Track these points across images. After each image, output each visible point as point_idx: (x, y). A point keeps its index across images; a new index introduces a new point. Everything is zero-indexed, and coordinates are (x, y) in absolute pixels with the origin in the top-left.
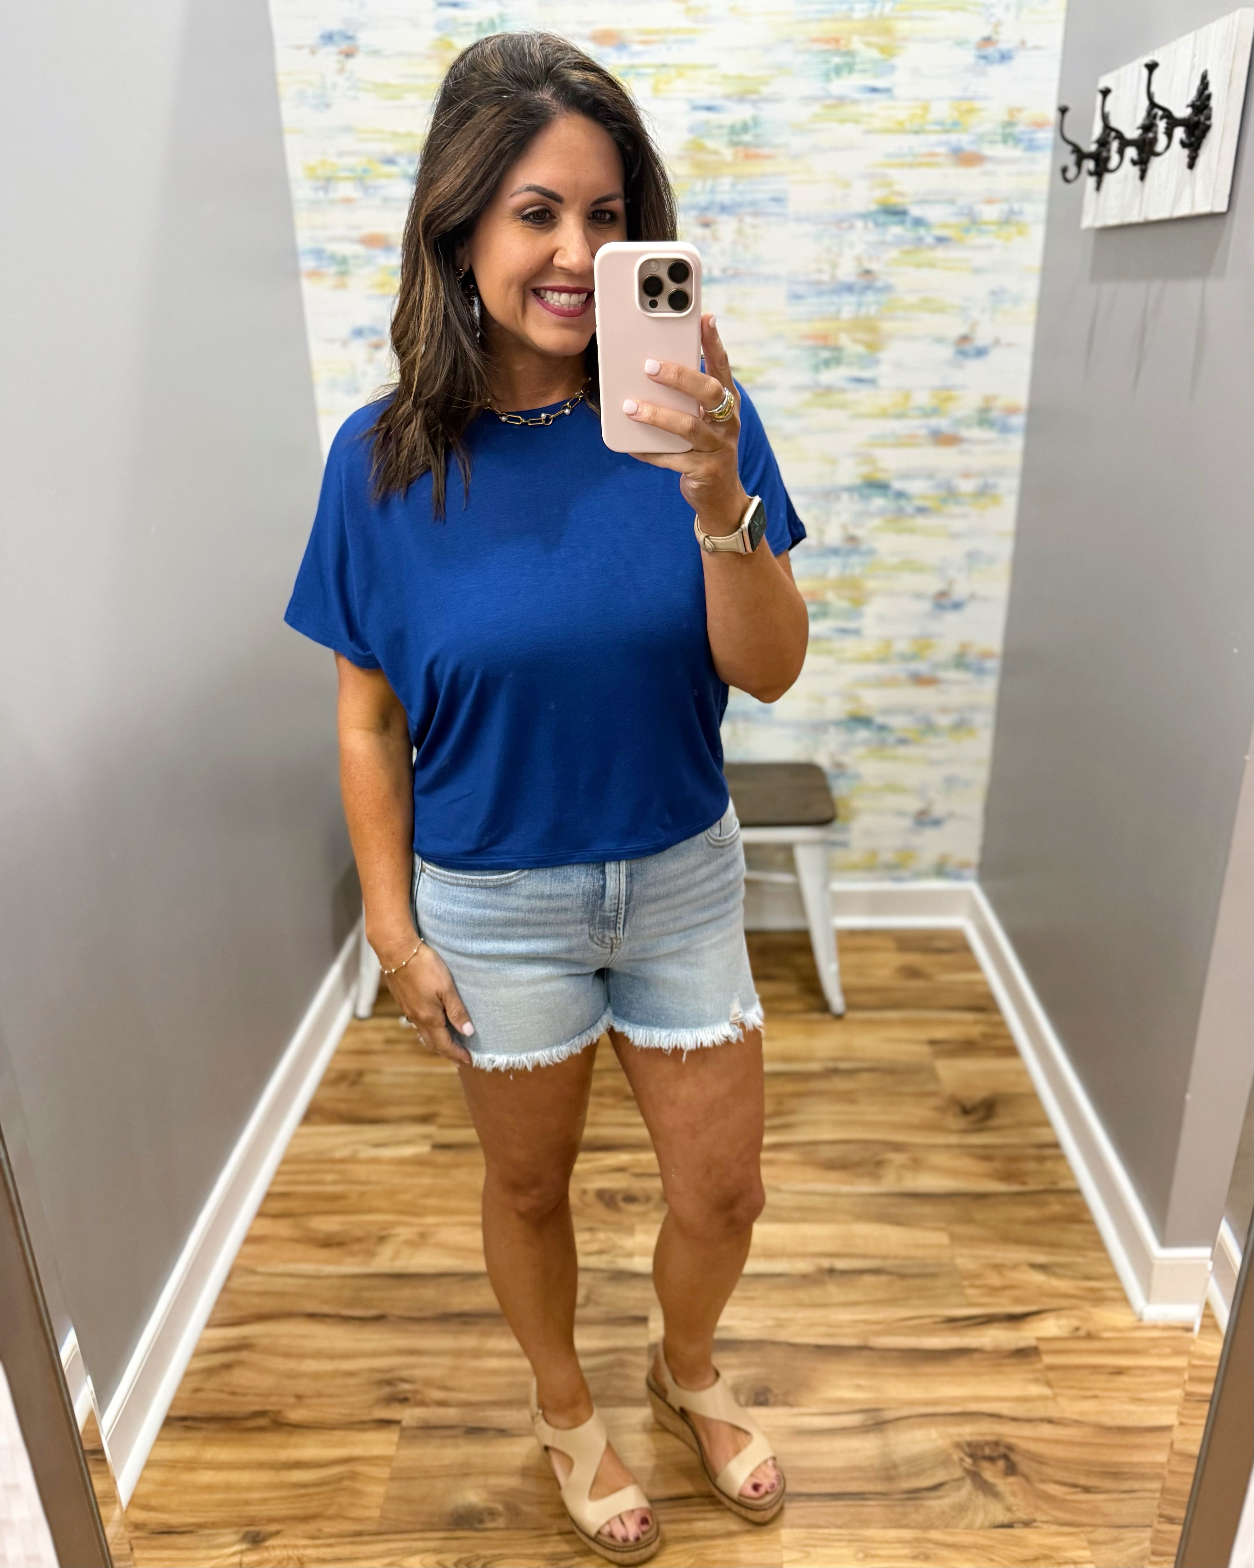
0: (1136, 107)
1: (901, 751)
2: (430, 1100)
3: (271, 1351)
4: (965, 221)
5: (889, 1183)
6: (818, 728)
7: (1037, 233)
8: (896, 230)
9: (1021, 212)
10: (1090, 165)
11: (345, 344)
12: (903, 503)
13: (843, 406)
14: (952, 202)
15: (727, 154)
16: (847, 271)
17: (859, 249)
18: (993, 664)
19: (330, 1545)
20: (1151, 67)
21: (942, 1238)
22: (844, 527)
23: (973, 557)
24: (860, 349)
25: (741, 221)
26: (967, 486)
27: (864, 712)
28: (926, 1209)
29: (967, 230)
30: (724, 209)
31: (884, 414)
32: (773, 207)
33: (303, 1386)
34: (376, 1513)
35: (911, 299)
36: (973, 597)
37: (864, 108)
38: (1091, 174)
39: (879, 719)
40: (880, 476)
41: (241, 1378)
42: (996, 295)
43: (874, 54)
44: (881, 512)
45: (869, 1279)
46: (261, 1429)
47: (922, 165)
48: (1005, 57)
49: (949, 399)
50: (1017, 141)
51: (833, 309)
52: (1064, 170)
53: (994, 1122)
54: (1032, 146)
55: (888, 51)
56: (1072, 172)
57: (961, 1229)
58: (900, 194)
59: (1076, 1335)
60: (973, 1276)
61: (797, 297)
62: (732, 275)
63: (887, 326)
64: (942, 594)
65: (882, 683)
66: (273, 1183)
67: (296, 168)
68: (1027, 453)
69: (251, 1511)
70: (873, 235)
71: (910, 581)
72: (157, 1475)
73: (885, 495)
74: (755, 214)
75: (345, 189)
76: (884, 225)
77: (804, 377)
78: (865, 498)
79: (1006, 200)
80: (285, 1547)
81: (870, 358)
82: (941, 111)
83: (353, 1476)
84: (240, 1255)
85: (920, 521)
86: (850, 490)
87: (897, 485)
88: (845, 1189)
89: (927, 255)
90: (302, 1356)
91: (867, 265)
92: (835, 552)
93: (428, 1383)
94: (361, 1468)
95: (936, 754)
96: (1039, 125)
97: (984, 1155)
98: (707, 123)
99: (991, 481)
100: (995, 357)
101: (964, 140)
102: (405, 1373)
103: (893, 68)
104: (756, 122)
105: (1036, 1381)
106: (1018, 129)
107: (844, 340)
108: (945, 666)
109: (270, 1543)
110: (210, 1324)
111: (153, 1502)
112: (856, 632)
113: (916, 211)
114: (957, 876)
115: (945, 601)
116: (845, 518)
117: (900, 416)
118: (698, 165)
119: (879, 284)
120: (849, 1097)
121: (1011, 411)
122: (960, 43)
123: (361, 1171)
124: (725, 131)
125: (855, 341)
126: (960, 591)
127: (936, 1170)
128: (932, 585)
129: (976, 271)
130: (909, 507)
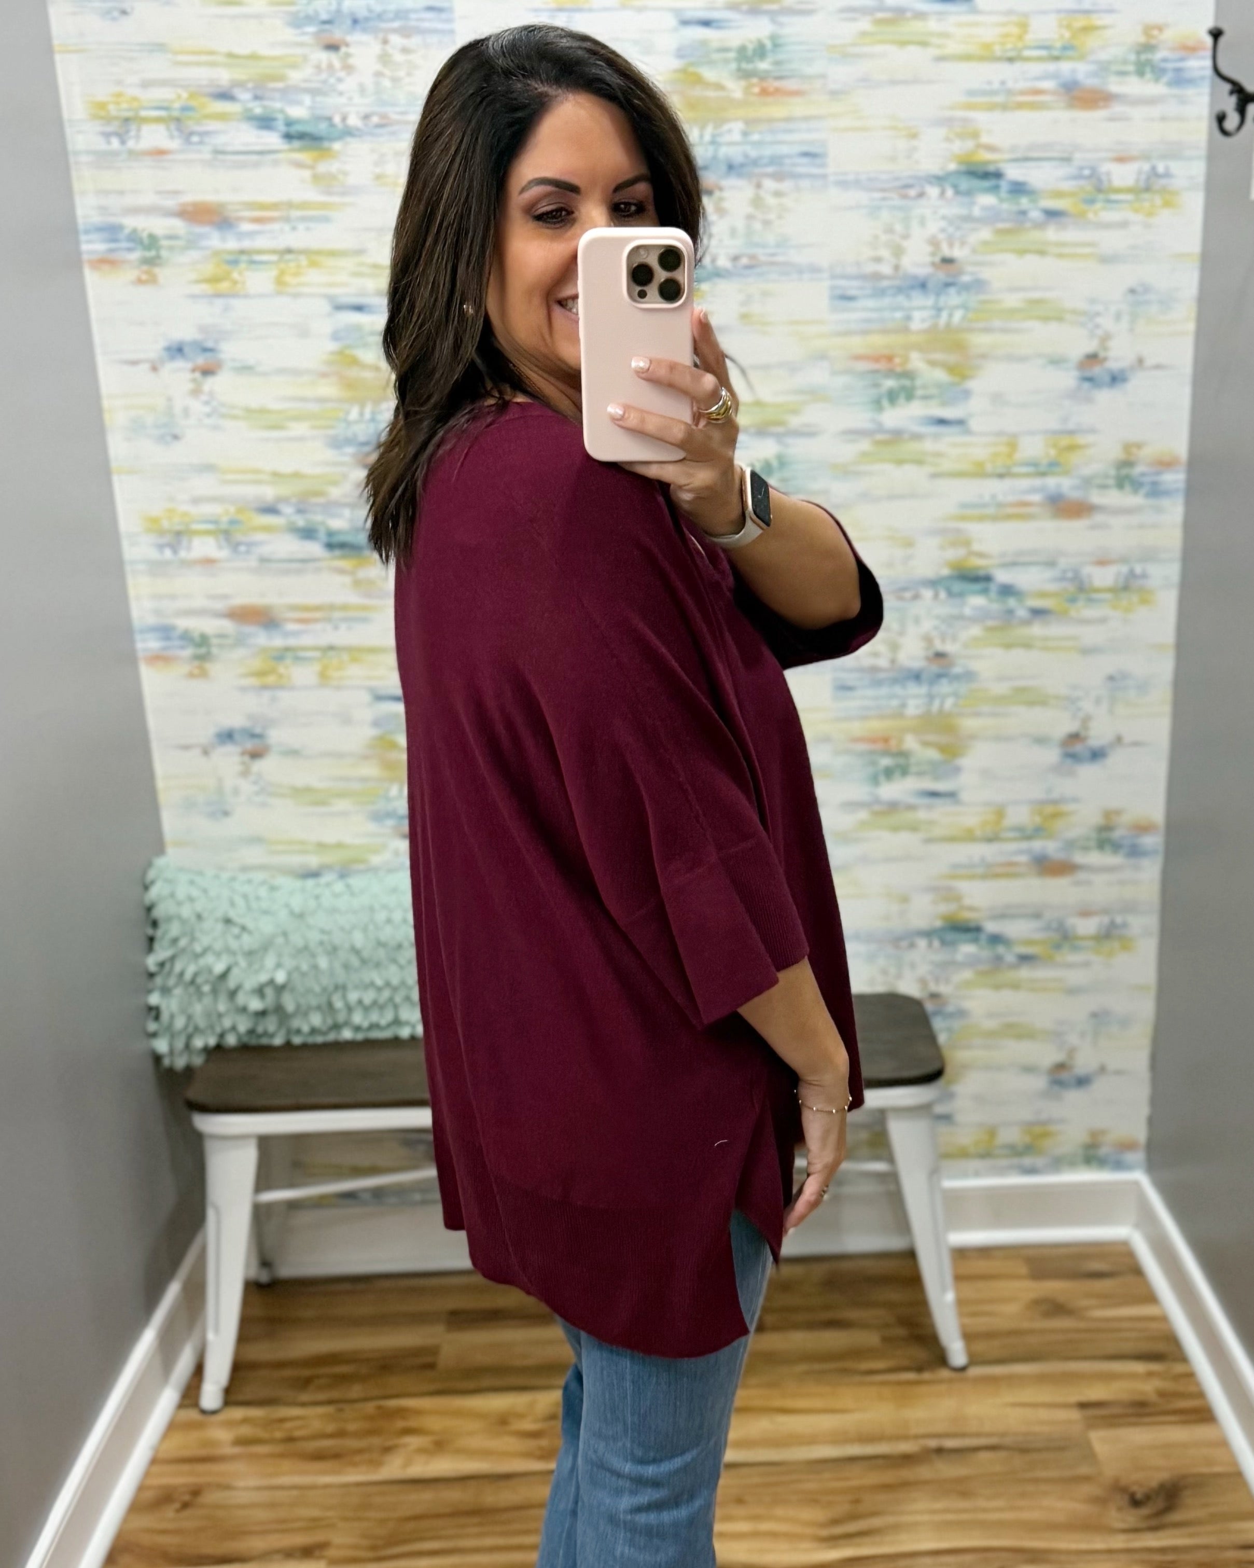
1: (1025, 973)
2: (314, 1524)
4: (1088, 186)
6: (901, 940)
7: (1194, 204)
8: (986, 200)
9: (1167, 175)
11: (156, 367)
12: (1012, 602)
13: (919, 460)
14: (1067, 160)
15: (736, 89)
16: (918, 260)
17: (934, 227)
18: (1153, 841)
22: (929, 639)
23: (1116, 681)
24: (940, 375)
25: (759, 186)
26: (1103, 577)
27: (967, 915)
29: (1092, 201)
30: (731, 167)
31: (979, 472)
32: (804, 167)
35: (1012, 301)
36: (1119, 740)
37: (933, 25)
39: (991, 927)
40: (977, 563)
42: (1137, 294)
44: (980, 617)
47: (1020, 106)
49: (1072, 448)
50: (1158, 72)
51: (899, 315)
52: (1221, 118)
53: (1179, 1516)
54: (1180, 79)
56: (1233, 121)
58: (991, 148)
61: (845, 298)
62: (746, 266)
63: (980, 341)
64: (1075, 737)
65: (992, 872)
67: (74, 105)
70: (955, 209)
71: (1027, 718)
73: (985, 591)
74: (779, 177)
75: (154, 136)
76: (969, 193)
77: (859, 417)
78: (956, 596)
79: (1146, 157)
81: (957, 389)
82: (1046, 29)
85: (1037, 630)
86: (933, 583)
87: (1002, 577)
89: (1034, 237)
91: (946, 252)
92: (917, 677)
95: (1075, 977)
96: (1190, 50)
98: (704, 43)
99: (1138, 569)
100: (1139, 384)
101: (1080, 70)
104: (777, 42)
106: (1158, 56)
107: (916, 362)
108: (1084, 845)
112: (952, 796)
113: (1014, 173)
114: (1116, 1161)
115: (1078, 748)
116: (927, 625)
117: (1003, 474)
118: (693, 104)
119: (966, 278)
121: (1166, 464)
124: (732, 55)
125: (933, 364)
126: (1100, 732)
128: (1060, 723)
129: (1107, 259)
130: (1021, 608)
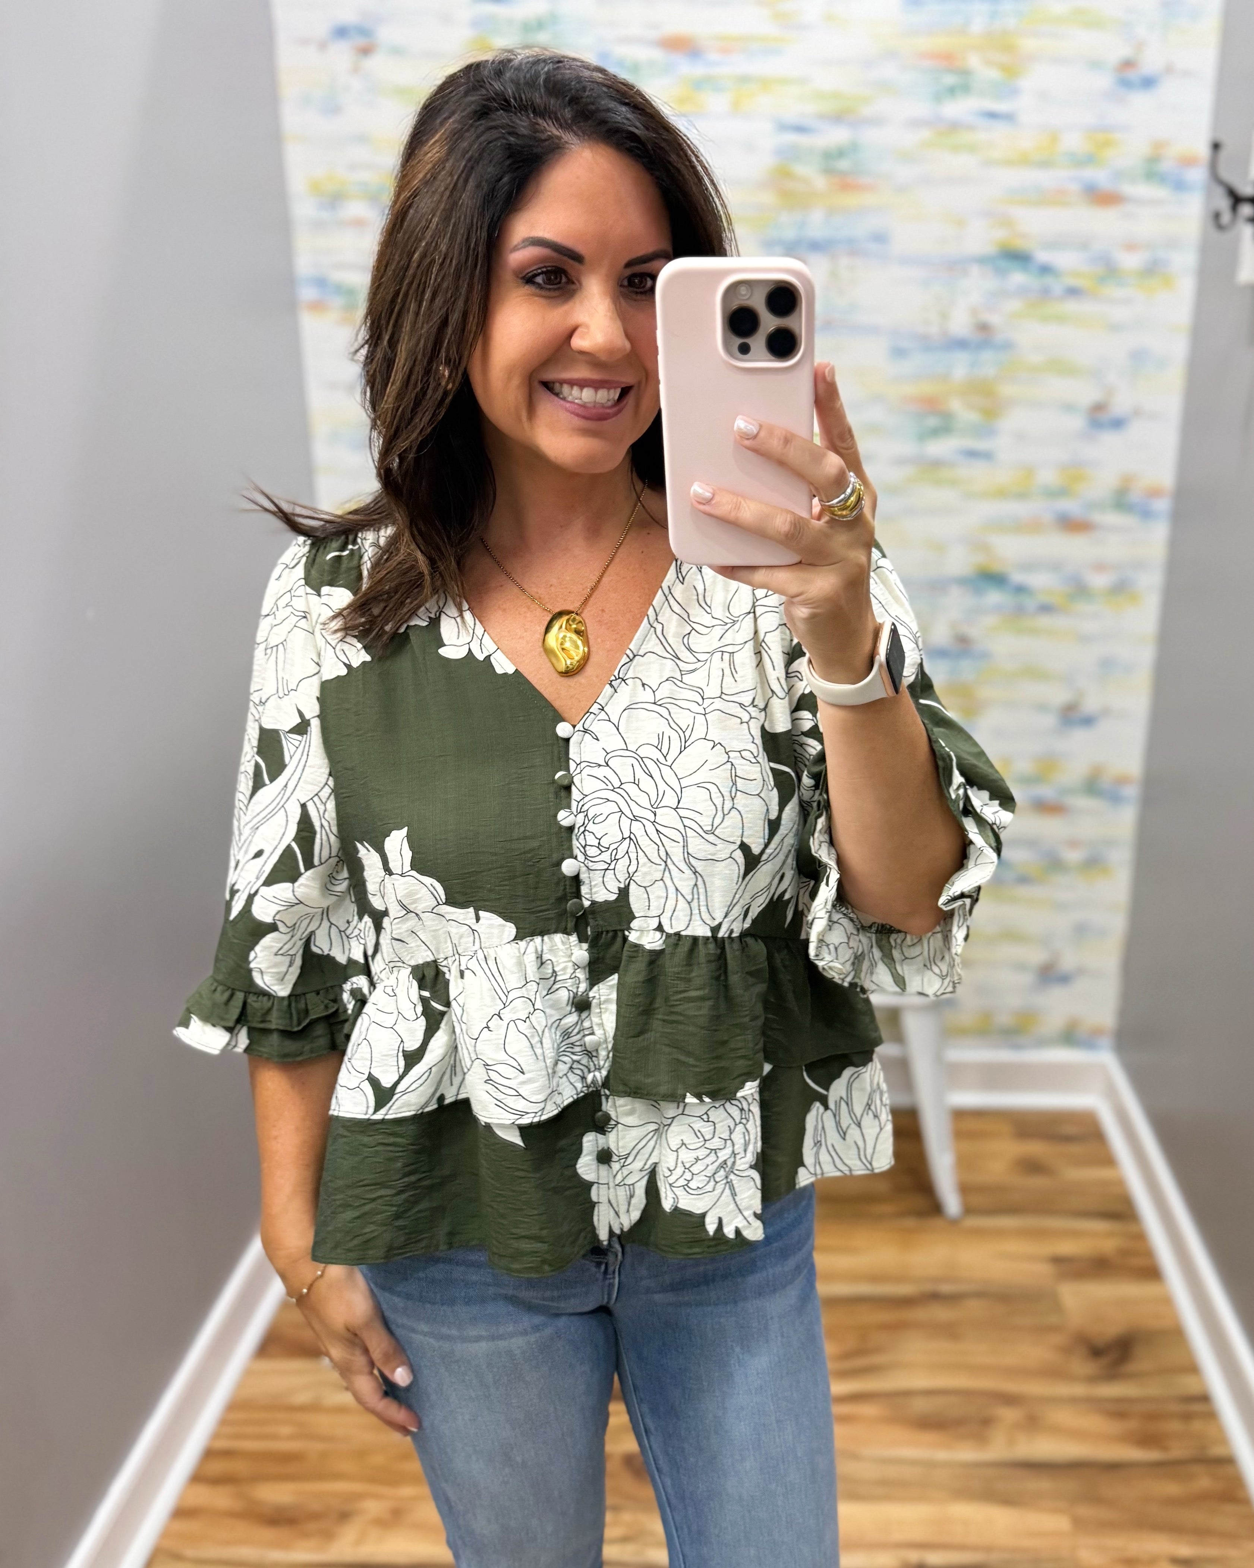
1: (1022, 891)
4: (1101, 269)
5: (997, 1449)
7: (1187, 286)
8: (1018, 278)
9: (1167, 262)
12: (1025, 599)
13: (954, 483)
14: (1085, 247)
15: (820, 183)
16: (960, 324)
17: (975, 298)
18: (1132, 791)
21: (1062, 1523)
22: (953, 625)
23: (1107, 665)
24: (974, 416)
25: (833, 259)
26: (1099, 581)
28: (1043, 1484)
29: (1102, 280)
30: (815, 245)
31: (1002, 494)
32: (873, 247)
35: (1037, 359)
36: (1106, 712)
37: (981, 136)
38: (1248, 221)
40: (996, 567)
42: (1138, 357)
43: (995, 74)
44: (997, 610)
47: (1049, 203)
48: (1148, 83)
49: (1080, 477)
50: (1163, 179)
51: (942, 368)
52: (1217, 215)
53: (1131, 1367)
54: (1180, 186)
55: (1011, 71)
56: (1226, 218)
57: (1085, 1511)
58: (1024, 236)
61: (899, 353)
63: (1007, 390)
64: (1070, 707)
66: (216, 1435)
68: (1174, 544)
70: (992, 283)
71: (1032, 690)
73: (1002, 589)
74: (852, 254)
75: (355, 207)
76: (1005, 271)
77: (908, 448)
78: (978, 592)
79: (1149, 247)
81: (986, 427)
82: (1072, 142)
84: (165, 1533)
85: (1044, 621)
86: (962, 581)
87: (1017, 577)
88: (941, 1455)
89: (1055, 308)
91: (984, 318)
92: (942, 653)
95: (1064, 896)
96: (1188, 162)
97: (1118, 1411)
98: (796, 146)
99: (1129, 575)
100: (1135, 430)
101: (1098, 175)
103: (1015, 91)
104: (854, 147)
106: (1165, 166)
107: (955, 405)
108: (1072, 791)
113: (1042, 256)
115: (1073, 715)
116: (955, 614)
117: (1022, 495)
118: (784, 194)
119: (998, 340)
120: (950, 1331)
121: (1154, 493)
122: (1095, 65)
123: (325, 1423)
124: (818, 156)
125: (969, 407)
126: (1091, 704)
127: (1057, 1430)
128: (1059, 696)
129: (1115, 328)
130: (1030, 603)
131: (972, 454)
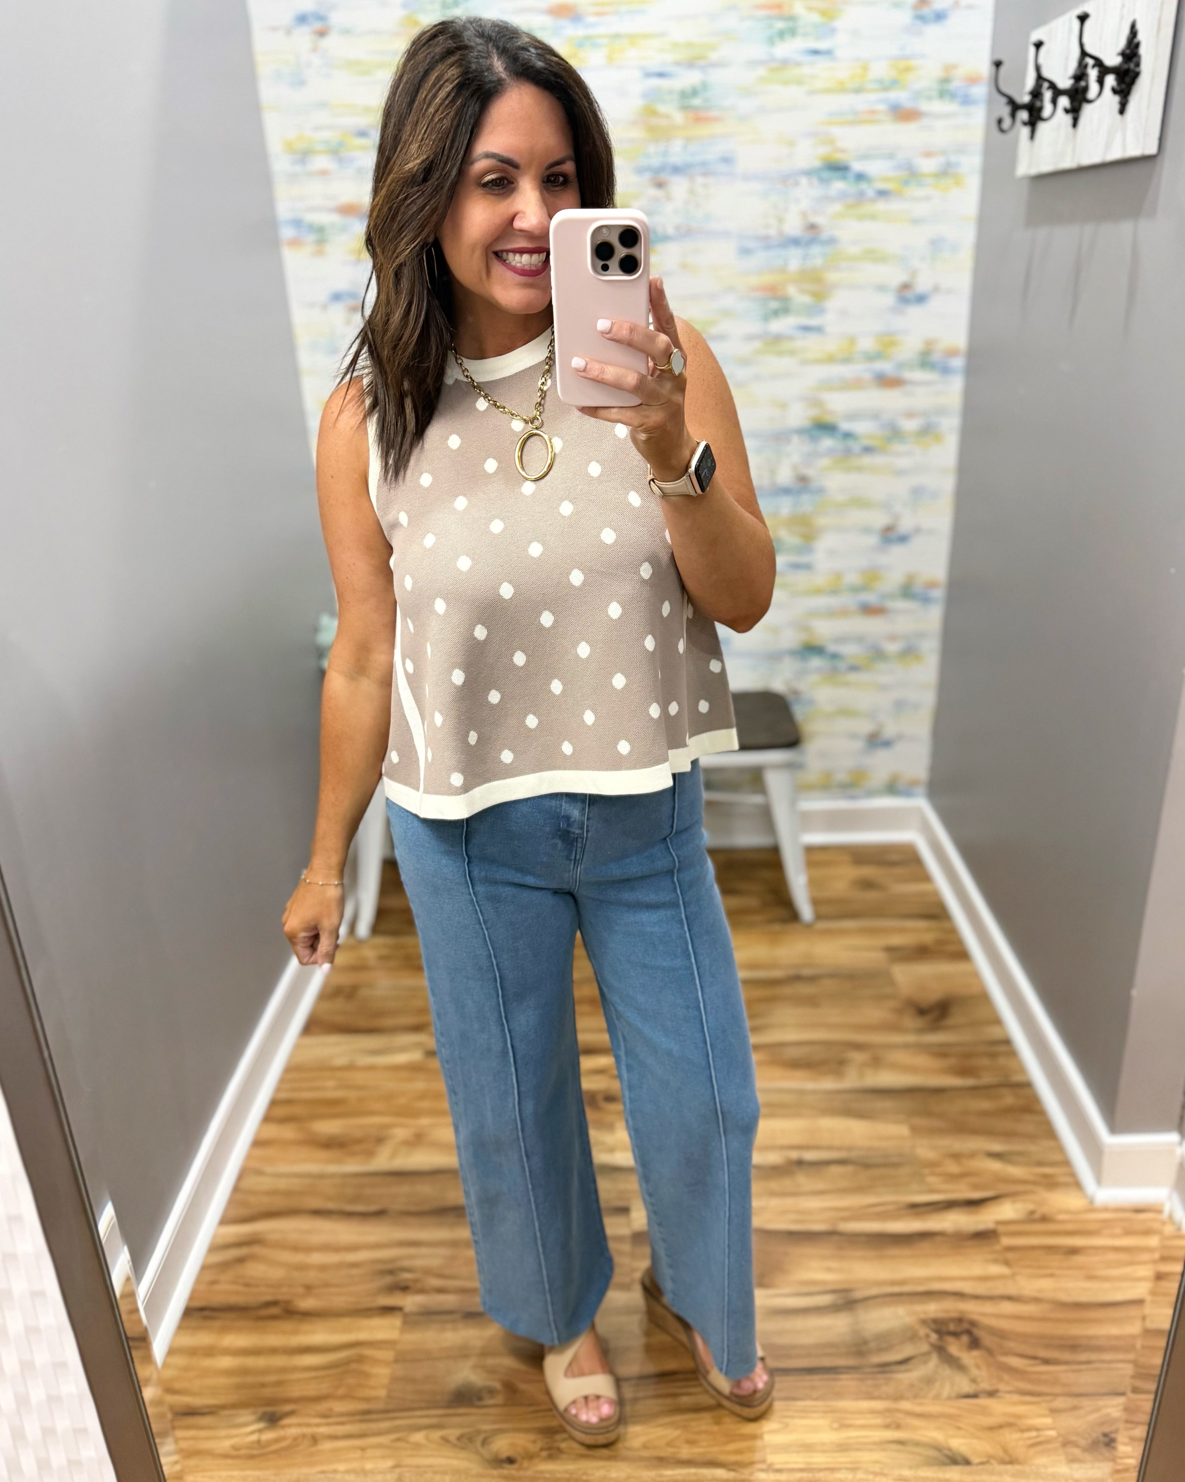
0: (1067, 59)
1: (853, 677)
2: (420, 1011)
3: (282, 1245)
4: (905, 174)
5: (851, 1080)
6: (774, 657)
7: (973, 184)
8: (838, 186)
9: (957, 165)
10: (1024, 115)
11: (324, 307)
12: (851, 443)
13: (792, 353)
14: (891, 156)
15: (678, 117)
16: (793, 226)
17: (804, 204)
18: (939, 593)
19: (342, 1423)
20: (1083, 18)
21: (903, 1130)
22: (795, 467)
23: (917, 492)
24: (807, 299)
25: (693, 181)
26: (910, 425)
27: (817, 642)
28: (887, 1104)
29: (906, 183)
30: (677, 170)
31: (831, 359)
32: (722, 167)
33: (312, 1276)
34: (382, 1393)
35: (855, 250)
36: (918, 530)
37: (806, 70)
38: (1025, 124)
39: (832, 648)
40: (828, 418)
41: (255, 1270)
42: (936, 244)
43: (816, 18)
44: (830, 452)
45: (835, 1169)
46: (274, 1318)
47: (863, 122)
48: (940, 17)
49: (892, 344)
50: (953, 96)
51: (780, 262)
52: (1000, 121)
53: (950, 1021)
54: (967, 101)
55: (829, 14)
56: (1007, 123)
57: (920, 1121)
58: (842, 151)
59: (1032, 1218)
60: (932, 1164)
61: (745, 251)
62: (686, 233)
63: (832, 277)
64: (889, 529)
65: (832, 614)
66: (278, 1089)
67: (275, 143)
68: (968, 393)
69: (268, 1392)
70: (817, 191)
71: (858, 517)
72: (180, 1361)
73: (832, 436)
74: (706, 174)
75: (321, 162)
76: (828, 181)
77: (754, 327)
78: (814, 439)
79: (943, 153)
80: (300, 1425)
81: (817, 307)
82: (880, 70)
83: (360, 1359)
84: (249, 1157)
85: (867, 460)
86: (801, 432)
87: (844, 426)
88: (810, 1085)
89: (869, 208)
90: (309, 1249)
91: (812, 219)
92: (788, 492)
93: (428, 1272)
94: (368, 1352)
95: (886, 679)
96: (973, 80)
97: (941, 1052)
98: (658, 89)
99: (933, 420)
100: (935, 303)
101: (901, 96)
102: (406, 1263)
103: (833, 31)
104: (705, 86)
105: (995, 1261)
106: (954, 85)
107: (792, 291)
108: (891, 596)
109: (286, 1421)
110: (224, 1221)
111: (177, 1386)
112: (807, 567)
113: (857, 166)
114: (907, 793)
115: (892, 535)
116: (796, 458)
117: (847, 360)
118: (651, 129)
119: (824, 237)
120: (812, 1001)
121: (952, 353)
122: (897, 5)
123: (359, 1078)
124: (677, 96)
125: (802, 291)
126: (906, 525)
127: (896, 1067)
128: (880, 520)
129: (916, 222)
130: (856, 446)
131: (807, 329)
